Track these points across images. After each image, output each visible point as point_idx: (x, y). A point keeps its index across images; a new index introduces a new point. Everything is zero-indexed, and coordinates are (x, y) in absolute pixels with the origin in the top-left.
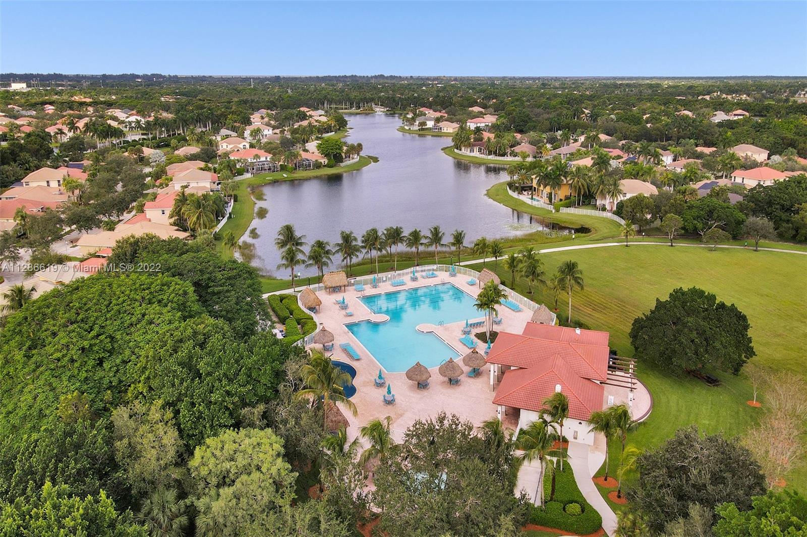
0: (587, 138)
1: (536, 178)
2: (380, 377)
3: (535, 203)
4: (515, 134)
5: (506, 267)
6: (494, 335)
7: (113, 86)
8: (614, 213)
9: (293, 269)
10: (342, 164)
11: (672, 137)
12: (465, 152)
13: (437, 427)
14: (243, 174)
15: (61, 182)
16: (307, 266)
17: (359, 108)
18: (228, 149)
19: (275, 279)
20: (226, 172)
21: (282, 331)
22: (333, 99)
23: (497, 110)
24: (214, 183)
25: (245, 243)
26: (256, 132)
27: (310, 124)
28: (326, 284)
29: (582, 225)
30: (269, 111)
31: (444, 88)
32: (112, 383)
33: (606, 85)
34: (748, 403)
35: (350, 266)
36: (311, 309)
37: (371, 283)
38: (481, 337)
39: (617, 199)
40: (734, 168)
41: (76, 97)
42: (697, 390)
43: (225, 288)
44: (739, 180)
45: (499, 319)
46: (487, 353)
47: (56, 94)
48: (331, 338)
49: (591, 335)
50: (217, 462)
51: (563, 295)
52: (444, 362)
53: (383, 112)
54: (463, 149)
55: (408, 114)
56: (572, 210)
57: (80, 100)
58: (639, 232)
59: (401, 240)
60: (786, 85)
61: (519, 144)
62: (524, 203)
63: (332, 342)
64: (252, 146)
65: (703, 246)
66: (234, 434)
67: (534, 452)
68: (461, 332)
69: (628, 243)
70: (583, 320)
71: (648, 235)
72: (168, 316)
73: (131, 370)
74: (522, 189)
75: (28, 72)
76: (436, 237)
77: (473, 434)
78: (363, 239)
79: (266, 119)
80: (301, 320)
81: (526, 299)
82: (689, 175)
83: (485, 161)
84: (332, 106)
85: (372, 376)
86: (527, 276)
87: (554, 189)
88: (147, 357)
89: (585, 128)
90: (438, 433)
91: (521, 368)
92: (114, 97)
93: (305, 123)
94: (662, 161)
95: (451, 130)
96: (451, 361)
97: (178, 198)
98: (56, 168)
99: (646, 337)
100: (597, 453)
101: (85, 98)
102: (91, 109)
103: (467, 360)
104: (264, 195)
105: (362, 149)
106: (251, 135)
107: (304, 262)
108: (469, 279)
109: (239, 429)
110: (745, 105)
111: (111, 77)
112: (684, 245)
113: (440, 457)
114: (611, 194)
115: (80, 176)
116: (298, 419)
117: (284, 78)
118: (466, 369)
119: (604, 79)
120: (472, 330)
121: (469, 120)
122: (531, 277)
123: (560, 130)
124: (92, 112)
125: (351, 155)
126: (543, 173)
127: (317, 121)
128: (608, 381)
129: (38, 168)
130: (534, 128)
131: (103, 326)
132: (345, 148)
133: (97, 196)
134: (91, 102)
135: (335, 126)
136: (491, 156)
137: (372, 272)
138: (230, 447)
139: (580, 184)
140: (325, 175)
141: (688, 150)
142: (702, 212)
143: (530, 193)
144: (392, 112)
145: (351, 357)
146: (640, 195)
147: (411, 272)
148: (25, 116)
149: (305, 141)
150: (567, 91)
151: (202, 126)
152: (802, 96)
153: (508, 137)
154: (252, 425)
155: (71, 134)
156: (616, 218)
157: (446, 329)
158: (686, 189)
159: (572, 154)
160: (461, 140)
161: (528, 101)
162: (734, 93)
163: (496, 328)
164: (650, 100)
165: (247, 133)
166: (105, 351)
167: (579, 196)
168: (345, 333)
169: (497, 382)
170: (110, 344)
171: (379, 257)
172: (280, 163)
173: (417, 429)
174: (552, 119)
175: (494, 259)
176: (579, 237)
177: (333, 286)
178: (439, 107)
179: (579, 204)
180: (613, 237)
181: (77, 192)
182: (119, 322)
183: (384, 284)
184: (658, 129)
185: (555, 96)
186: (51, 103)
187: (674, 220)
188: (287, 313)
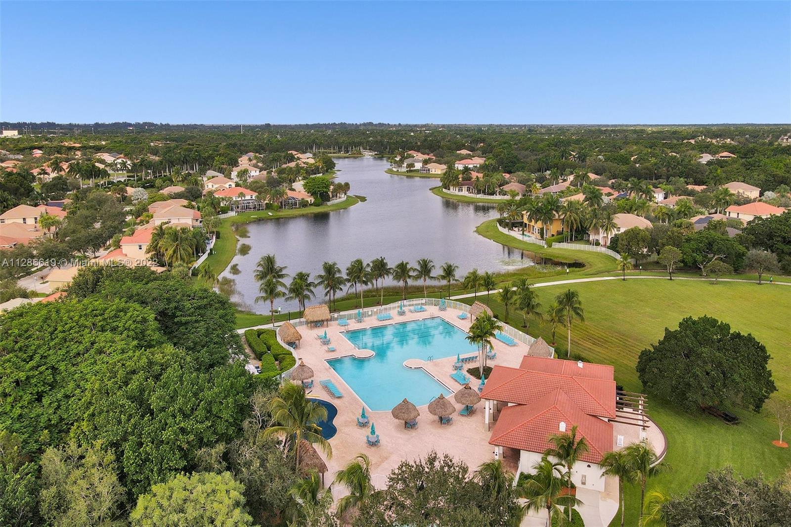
0: (577, 177)
1: (527, 213)
2: (363, 415)
3: (526, 239)
4: (504, 174)
5: (499, 300)
6: (488, 371)
7: (104, 133)
8: (608, 248)
9: (272, 302)
10: (329, 203)
11: (661, 176)
12: (453, 191)
13: (427, 470)
14: (227, 213)
15: (38, 219)
16: (287, 299)
17: (348, 152)
18: (214, 189)
19: (254, 314)
20: (209, 209)
21: (258, 367)
22: (321, 143)
23: (484, 153)
24: (197, 220)
25: (225, 279)
26: (243, 173)
27: (297, 165)
28: (307, 318)
29: (575, 260)
30: (257, 154)
31: (433, 133)
32: (51, 421)
33: (590, 131)
34: (774, 443)
35: (334, 301)
36: (291, 344)
37: (355, 318)
38: (474, 372)
39: (611, 233)
40: (728, 204)
41: (65, 143)
42: (714, 428)
43: (194, 318)
44: (734, 215)
45: (493, 352)
46: (480, 389)
47: (47, 140)
48: (310, 374)
49: (595, 368)
50: (163, 514)
51: (560, 329)
52: (434, 399)
53: (372, 156)
54: (451, 188)
55: (396, 157)
56: (565, 246)
57: (69, 145)
58: (636, 266)
59: (388, 272)
60: (768, 131)
61: (507, 183)
62: (515, 239)
63: (312, 379)
64: (237, 185)
65: (703, 279)
66: (185, 479)
67: (541, 499)
68: (452, 368)
69: (625, 277)
70: (583, 355)
71: (645, 269)
72: (120, 345)
73: (74, 406)
74: (512, 225)
75: (22, 121)
76: (425, 269)
77: (468, 477)
78: (348, 271)
79: (254, 161)
80: (278, 355)
81: (521, 333)
82: (683, 210)
83: (474, 200)
84: (321, 150)
85: (354, 414)
86: (522, 309)
87: (545, 223)
88: (93, 391)
89: (573, 167)
90: (428, 477)
91: (520, 404)
92: (104, 143)
93: (292, 165)
94: (654, 197)
95: (439, 172)
96: (442, 397)
97: (155, 231)
98: (35, 206)
99: (655, 370)
100: (609, 500)
101: (75, 143)
102: (79, 153)
103: (459, 397)
104: (248, 232)
105: (349, 188)
106: (238, 176)
107: (284, 294)
108: (460, 313)
109: (191, 474)
110: (731, 148)
111: (103, 125)
112: (683, 278)
113: (431, 504)
114: (605, 228)
115: (58, 213)
116: (263, 461)
117: (274, 126)
118: (459, 407)
119: (589, 126)
120: (464, 365)
121: (457, 162)
122: (526, 309)
123: (549, 170)
124: (80, 156)
125: (338, 194)
126: (534, 207)
127: (304, 163)
128: (617, 419)
129: (15, 205)
130: (523, 169)
131: (45, 356)
132: (332, 187)
133: (74, 232)
134: (79, 147)
135: (322, 167)
136: (480, 195)
137: (357, 307)
138: (179, 495)
139: (572, 218)
140: (311, 213)
141: (679, 188)
142: (700, 245)
143: (521, 229)
144: (381, 156)
145: (332, 394)
146: (635, 227)
147: (398, 307)
148: (12, 160)
149: (293, 181)
150: (553, 136)
151: (189, 167)
152: (785, 141)
153: (496, 177)
154: (208, 469)
155: (53, 175)
156: (611, 253)
157: (436, 365)
158: (681, 223)
159: (562, 192)
160: (449, 179)
161: (515, 144)
162: (718, 138)
163: (490, 364)
164: (636, 144)
165: (234, 174)
166: (44, 384)
167: (571, 231)
168: (326, 369)
169: (492, 421)
170: (51, 376)
171: (364, 292)
172: (265, 202)
173: (403, 472)
174: (540, 159)
175: (486, 293)
176: (573, 271)
177: (315, 320)
178: (427, 151)
179: (571, 239)
180: (608, 272)
181: (53, 229)
182: (64, 351)
183: (369, 318)
184: (647, 168)
185: (542, 140)
186: (40, 148)
187: (672, 253)
188: (263, 348)
